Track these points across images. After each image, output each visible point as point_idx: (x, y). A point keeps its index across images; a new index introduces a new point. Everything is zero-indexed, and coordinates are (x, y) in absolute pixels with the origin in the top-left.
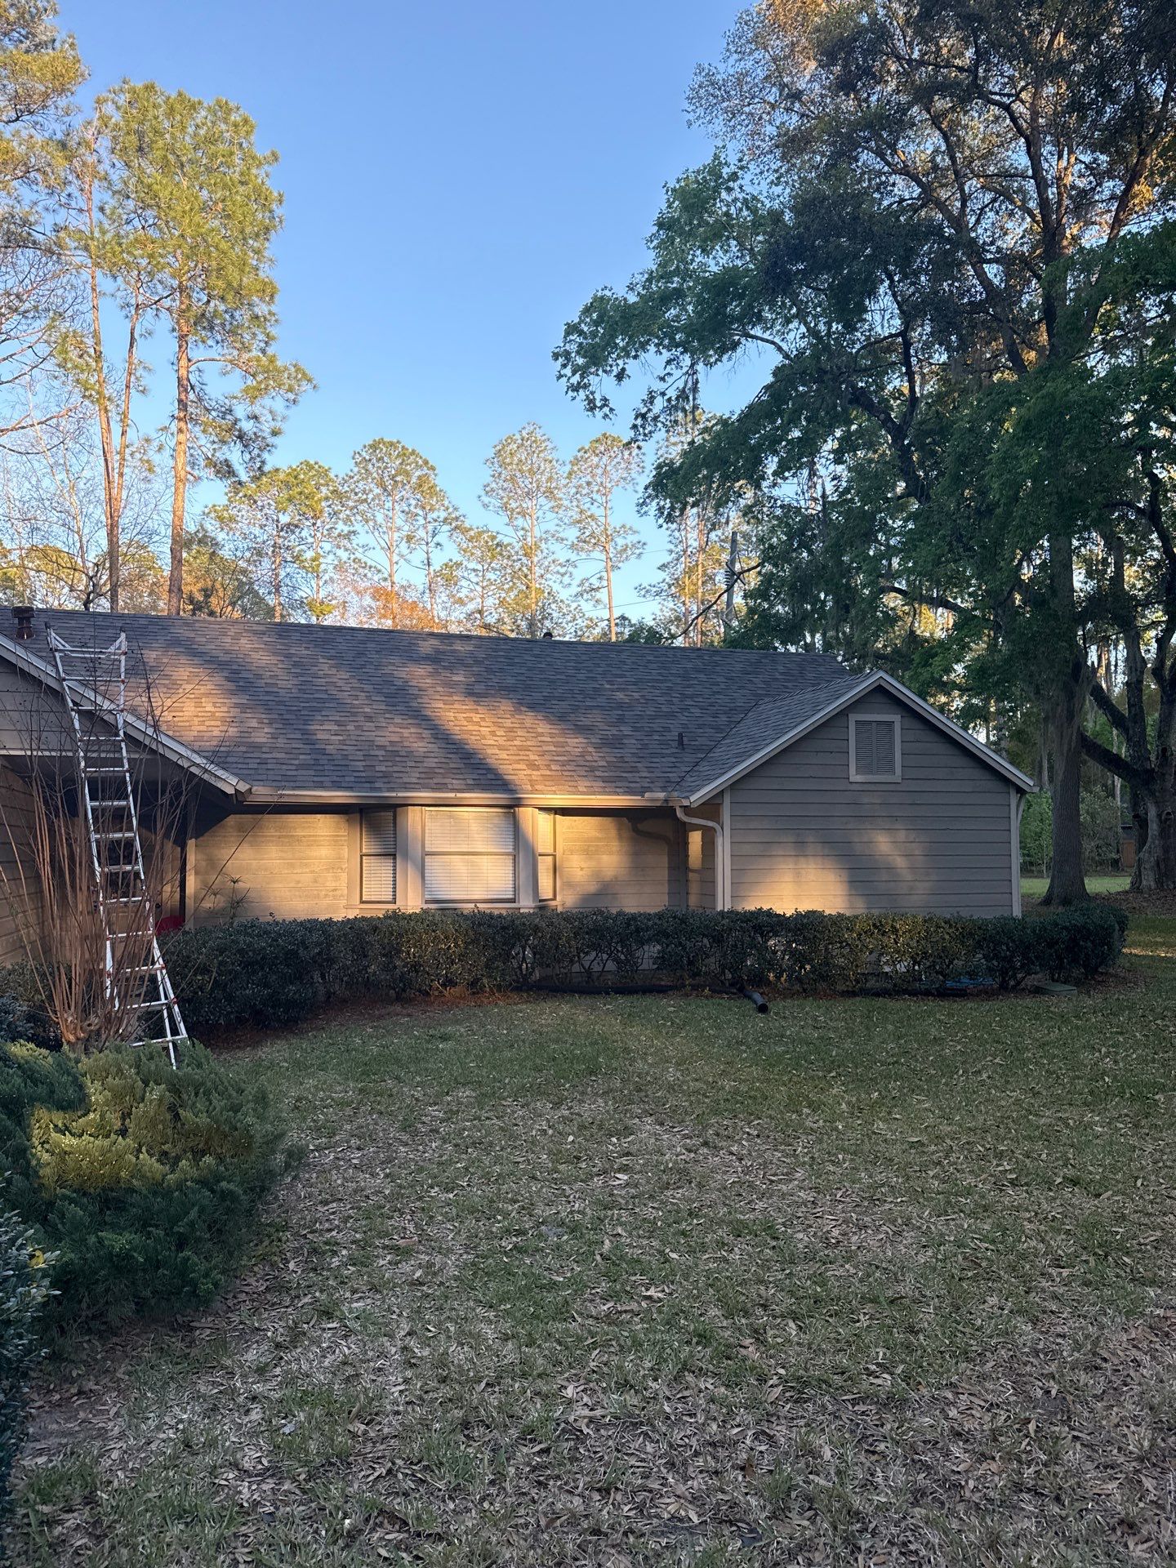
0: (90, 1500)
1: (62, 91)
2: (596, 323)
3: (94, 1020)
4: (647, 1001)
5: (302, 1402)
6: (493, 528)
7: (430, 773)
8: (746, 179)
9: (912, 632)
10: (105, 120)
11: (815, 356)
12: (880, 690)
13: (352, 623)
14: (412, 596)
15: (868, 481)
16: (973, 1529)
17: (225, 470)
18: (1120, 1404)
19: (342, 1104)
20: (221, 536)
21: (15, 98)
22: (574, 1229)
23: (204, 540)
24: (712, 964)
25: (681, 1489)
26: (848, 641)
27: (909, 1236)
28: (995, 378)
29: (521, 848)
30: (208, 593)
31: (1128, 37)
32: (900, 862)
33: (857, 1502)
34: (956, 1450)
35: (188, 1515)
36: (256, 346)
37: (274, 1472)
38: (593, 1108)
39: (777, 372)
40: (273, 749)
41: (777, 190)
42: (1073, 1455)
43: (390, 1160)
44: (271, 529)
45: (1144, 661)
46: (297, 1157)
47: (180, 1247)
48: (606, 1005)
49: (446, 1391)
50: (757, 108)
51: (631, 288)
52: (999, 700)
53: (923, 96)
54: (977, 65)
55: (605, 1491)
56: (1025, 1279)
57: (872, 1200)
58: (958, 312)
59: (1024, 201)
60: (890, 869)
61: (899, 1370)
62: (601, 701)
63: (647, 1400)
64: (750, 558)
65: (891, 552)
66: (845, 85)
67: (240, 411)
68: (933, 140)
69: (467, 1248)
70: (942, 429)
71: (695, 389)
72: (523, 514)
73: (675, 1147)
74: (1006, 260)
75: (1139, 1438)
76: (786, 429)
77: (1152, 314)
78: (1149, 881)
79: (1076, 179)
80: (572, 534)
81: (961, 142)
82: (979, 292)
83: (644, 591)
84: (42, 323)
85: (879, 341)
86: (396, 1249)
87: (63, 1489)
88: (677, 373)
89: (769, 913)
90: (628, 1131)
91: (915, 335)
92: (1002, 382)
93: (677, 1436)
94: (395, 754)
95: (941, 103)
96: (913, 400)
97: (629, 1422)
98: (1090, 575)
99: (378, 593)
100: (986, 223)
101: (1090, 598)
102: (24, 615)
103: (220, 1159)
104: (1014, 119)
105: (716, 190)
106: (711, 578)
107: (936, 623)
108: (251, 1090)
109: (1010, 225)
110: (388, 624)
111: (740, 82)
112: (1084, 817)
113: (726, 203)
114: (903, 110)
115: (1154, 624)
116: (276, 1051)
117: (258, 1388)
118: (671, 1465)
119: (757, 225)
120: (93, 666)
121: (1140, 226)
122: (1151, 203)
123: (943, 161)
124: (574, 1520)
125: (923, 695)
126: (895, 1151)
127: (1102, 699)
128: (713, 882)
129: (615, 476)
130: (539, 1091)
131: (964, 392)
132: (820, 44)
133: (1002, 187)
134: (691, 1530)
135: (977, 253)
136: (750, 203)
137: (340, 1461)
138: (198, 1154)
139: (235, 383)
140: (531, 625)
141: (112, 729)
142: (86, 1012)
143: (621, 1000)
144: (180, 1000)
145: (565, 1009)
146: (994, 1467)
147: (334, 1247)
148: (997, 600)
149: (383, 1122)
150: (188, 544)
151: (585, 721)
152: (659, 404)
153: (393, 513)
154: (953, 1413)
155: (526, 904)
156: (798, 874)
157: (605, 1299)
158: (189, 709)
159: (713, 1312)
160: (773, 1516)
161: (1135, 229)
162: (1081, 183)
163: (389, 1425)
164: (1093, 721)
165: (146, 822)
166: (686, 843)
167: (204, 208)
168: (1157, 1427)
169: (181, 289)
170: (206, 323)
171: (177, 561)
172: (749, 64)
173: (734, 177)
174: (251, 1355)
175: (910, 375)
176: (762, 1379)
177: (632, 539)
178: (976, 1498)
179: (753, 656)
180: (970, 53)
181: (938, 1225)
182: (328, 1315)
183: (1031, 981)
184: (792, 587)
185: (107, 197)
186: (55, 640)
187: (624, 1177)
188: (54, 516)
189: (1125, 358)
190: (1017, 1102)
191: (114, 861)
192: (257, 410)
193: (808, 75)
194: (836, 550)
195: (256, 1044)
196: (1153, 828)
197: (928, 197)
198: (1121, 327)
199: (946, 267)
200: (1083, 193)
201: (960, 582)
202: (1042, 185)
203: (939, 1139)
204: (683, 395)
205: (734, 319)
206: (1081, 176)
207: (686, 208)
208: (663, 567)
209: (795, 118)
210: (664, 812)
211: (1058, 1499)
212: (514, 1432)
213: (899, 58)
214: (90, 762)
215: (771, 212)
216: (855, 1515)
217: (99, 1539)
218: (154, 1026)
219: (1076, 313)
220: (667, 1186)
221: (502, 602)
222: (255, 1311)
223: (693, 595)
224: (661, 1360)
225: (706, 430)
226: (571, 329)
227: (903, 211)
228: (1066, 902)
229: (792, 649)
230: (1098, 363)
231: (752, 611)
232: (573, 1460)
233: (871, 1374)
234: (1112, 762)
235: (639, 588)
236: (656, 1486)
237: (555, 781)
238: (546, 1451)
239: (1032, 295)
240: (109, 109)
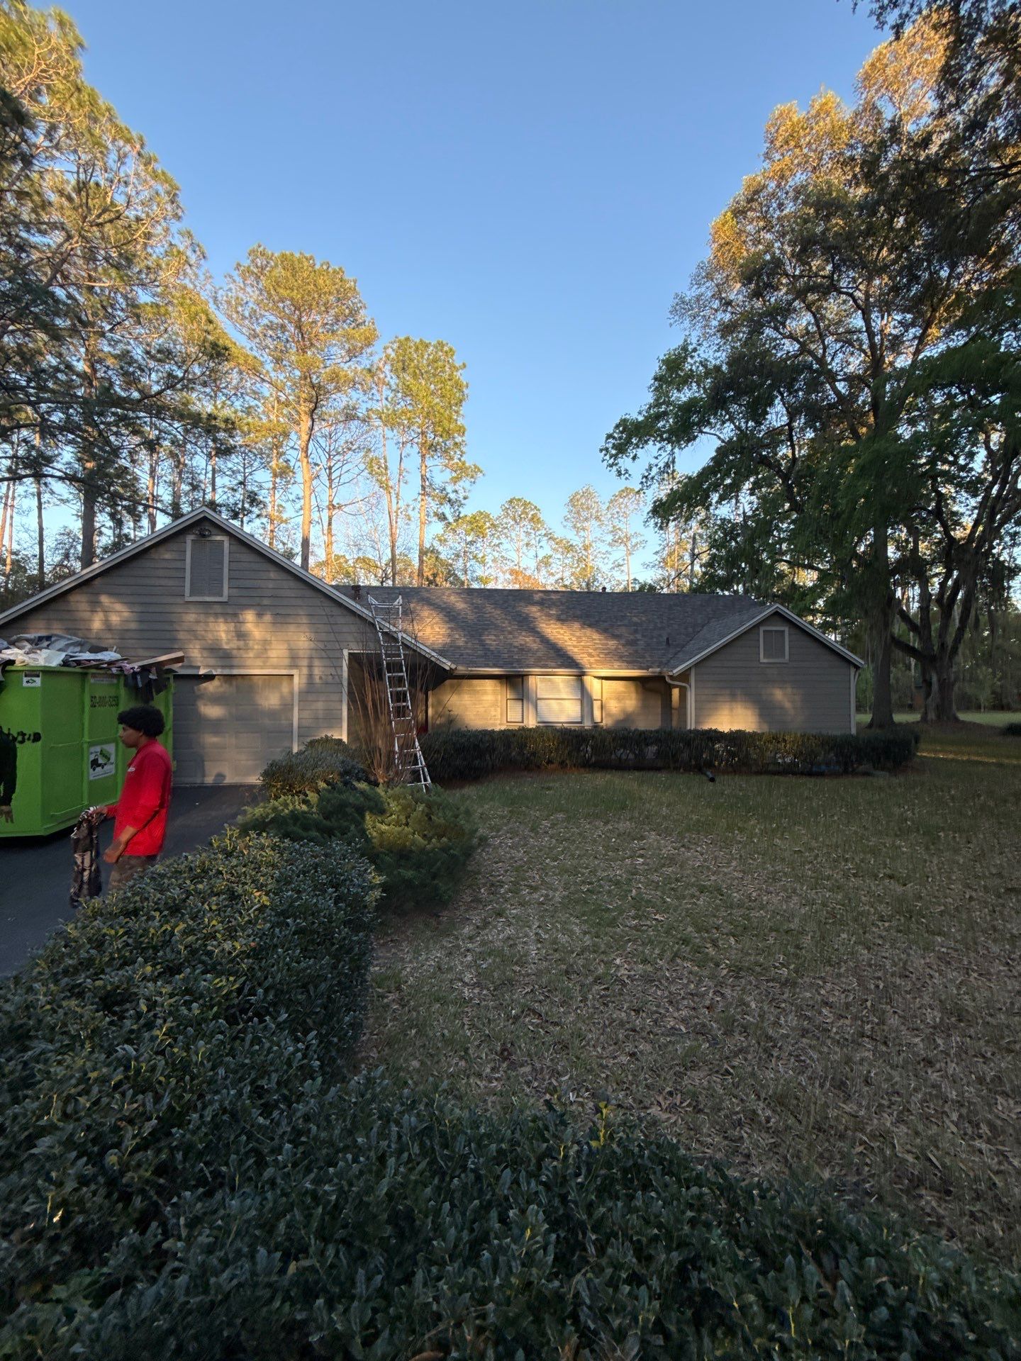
0: (399, 989)
1: (369, 345)
2: (622, 432)
3: (391, 773)
4: (650, 774)
5: (490, 954)
6: (568, 537)
7: (539, 659)
8: (701, 351)
9: (793, 583)
10: (388, 357)
11: (739, 439)
12: (777, 614)
13: (500, 587)
14: (528, 573)
15: (768, 505)
16: (836, 1053)
17: (442, 517)
18: (921, 997)
19: (502, 817)
20: (440, 549)
21: (349, 351)
22: (617, 883)
23: (433, 551)
24: (685, 756)
25: (676, 1015)
26: (758, 588)
27: (795, 899)
28: (843, 443)
29: (585, 697)
30: (435, 575)
31: (926, 245)
32: (787, 705)
33: (770, 1032)
34: (825, 1011)
35: (443, 1001)
36: (457, 456)
37: (478, 984)
38: (625, 826)
39: (719, 450)
40: (466, 648)
41: (718, 354)
42: (894, 1021)
43: (525, 845)
44: (463, 544)
45: (931, 595)
46: (483, 840)
47: (434, 878)
48: (630, 776)
49: (557, 956)
50: (707, 312)
51: (640, 413)
52: (843, 618)
53: (801, 294)
54: (833, 273)
55: (637, 1011)
56: (864, 926)
57: (774, 879)
58: (821, 409)
59: (861, 345)
60: (782, 708)
61: (792, 967)
62: (626, 622)
63: (657, 970)
64: (703, 546)
65: (781, 541)
66: (757, 294)
67: (449, 489)
68: (807, 318)
69: (565, 889)
70: (810, 473)
71: (673, 462)
72: (584, 529)
73: (668, 848)
74: (850, 379)
75: (933, 1016)
76: (723, 479)
77: (939, 401)
78: (932, 716)
79: (892, 330)
80: (609, 538)
81: (823, 317)
82: (833, 397)
83: (646, 566)
84: (362, 454)
85: (774, 429)
86: (530, 887)
87: (387, 983)
88: (664, 454)
89: (716, 731)
90: (643, 838)
91: (796, 424)
92: (847, 446)
93: (673, 989)
94: (523, 650)
95: (811, 297)
96: (794, 460)
97: (648, 979)
98: (898, 548)
99: (512, 572)
100: (837, 360)
101: (898, 561)
102: (357, 588)
103: (450, 839)
104: (855, 301)
105: (685, 358)
106: (682, 557)
107: (807, 578)
108: (462, 809)
109: (851, 359)
110: (517, 587)
111: (698, 300)
112: (892, 681)
113: (691, 364)
114: (790, 303)
115: (936, 575)
116: (470, 791)
117: (470, 946)
118: (671, 1003)
119: (708, 373)
120: (388, 612)
121: (931, 352)
122: (938, 338)
123: (812, 329)
124: (622, 1024)
125: (800, 616)
126: (787, 854)
127: (905, 616)
128: (685, 714)
129: (631, 508)
130: (597, 816)
131: (824, 453)
132: (743, 273)
133: (847, 339)
134: (682, 1035)
135: (832, 377)
136: (703, 364)
137: (509, 983)
138: (440, 836)
139: (448, 475)
140: (588, 584)
141: (396, 640)
142: (388, 769)
143: (637, 774)
144: (428, 766)
145: (608, 777)
146: (848, 1022)
147: (502, 884)
148: (841, 564)
149: (522, 827)
150: (426, 553)
151: (617, 632)
152: (655, 470)
153: (519, 533)
154: (823, 992)
155: (587, 725)
156: (731, 710)
157: (634, 918)
158: (428, 631)
159: (690, 929)
160: (725, 1034)
161: (928, 354)
162: (895, 332)
163: (531, 969)
164: (898, 628)
165: (412, 683)
166: (670, 695)
167: (433, 393)
168: (944, 1010)
169: (423, 433)
170: (432, 447)
171: (421, 561)
172: (703, 289)
173: (695, 350)
174: (466, 930)
175: (793, 446)
176: (717, 965)
177: (639, 539)
178: (837, 1037)
179: (707, 597)
180: (829, 267)
181: (812, 894)
182: (500, 915)
183: (862, 768)
184: (727, 561)
185: (389, 392)
186: (371, 600)
187: (641, 860)
188: (368, 543)
189: (921, 427)
190: (856, 832)
191: (398, 701)
192: (457, 487)
193: (737, 292)
194: (751, 540)
195: (462, 787)
196: (935, 687)
197: (804, 349)
198: (919, 410)
199: (814, 385)
200: (896, 337)
201: (821, 556)
202: (871, 335)
203: (811, 850)
204: (667, 465)
205: (694, 424)
206: (895, 327)
207: (668, 369)
208: (657, 553)
209: (728, 315)
210: (660, 678)
211: (885, 1043)
212: (591, 979)
213: (787, 275)
214: (387, 655)
215: (715, 366)
216: (770, 1038)
217: (403, 1006)
218: (416, 776)
219: (891, 403)
220: (664, 865)
221: (573, 574)
222: (467, 910)
223: (672, 567)
224: (663, 951)
225: (679, 482)
226: (609, 436)
227: (789, 358)
228: (881, 726)
229: (727, 593)
230: (905, 431)
231: (705, 574)
232: (621, 994)
233: (776, 967)
234: (911, 651)
235: (644, 564)
236: (662, 1011)
237: (601, 663)
238: (607, 989)
239: (865, 396)
240: (389, 351)
